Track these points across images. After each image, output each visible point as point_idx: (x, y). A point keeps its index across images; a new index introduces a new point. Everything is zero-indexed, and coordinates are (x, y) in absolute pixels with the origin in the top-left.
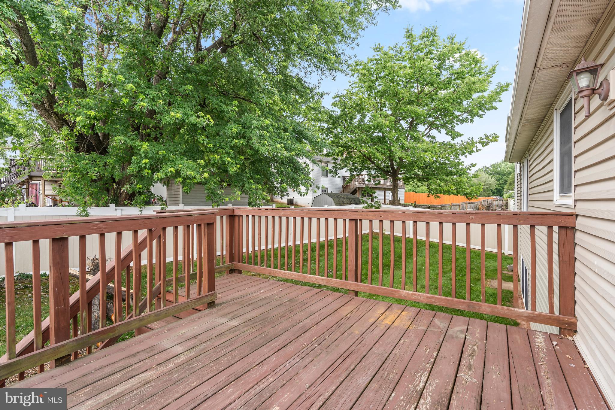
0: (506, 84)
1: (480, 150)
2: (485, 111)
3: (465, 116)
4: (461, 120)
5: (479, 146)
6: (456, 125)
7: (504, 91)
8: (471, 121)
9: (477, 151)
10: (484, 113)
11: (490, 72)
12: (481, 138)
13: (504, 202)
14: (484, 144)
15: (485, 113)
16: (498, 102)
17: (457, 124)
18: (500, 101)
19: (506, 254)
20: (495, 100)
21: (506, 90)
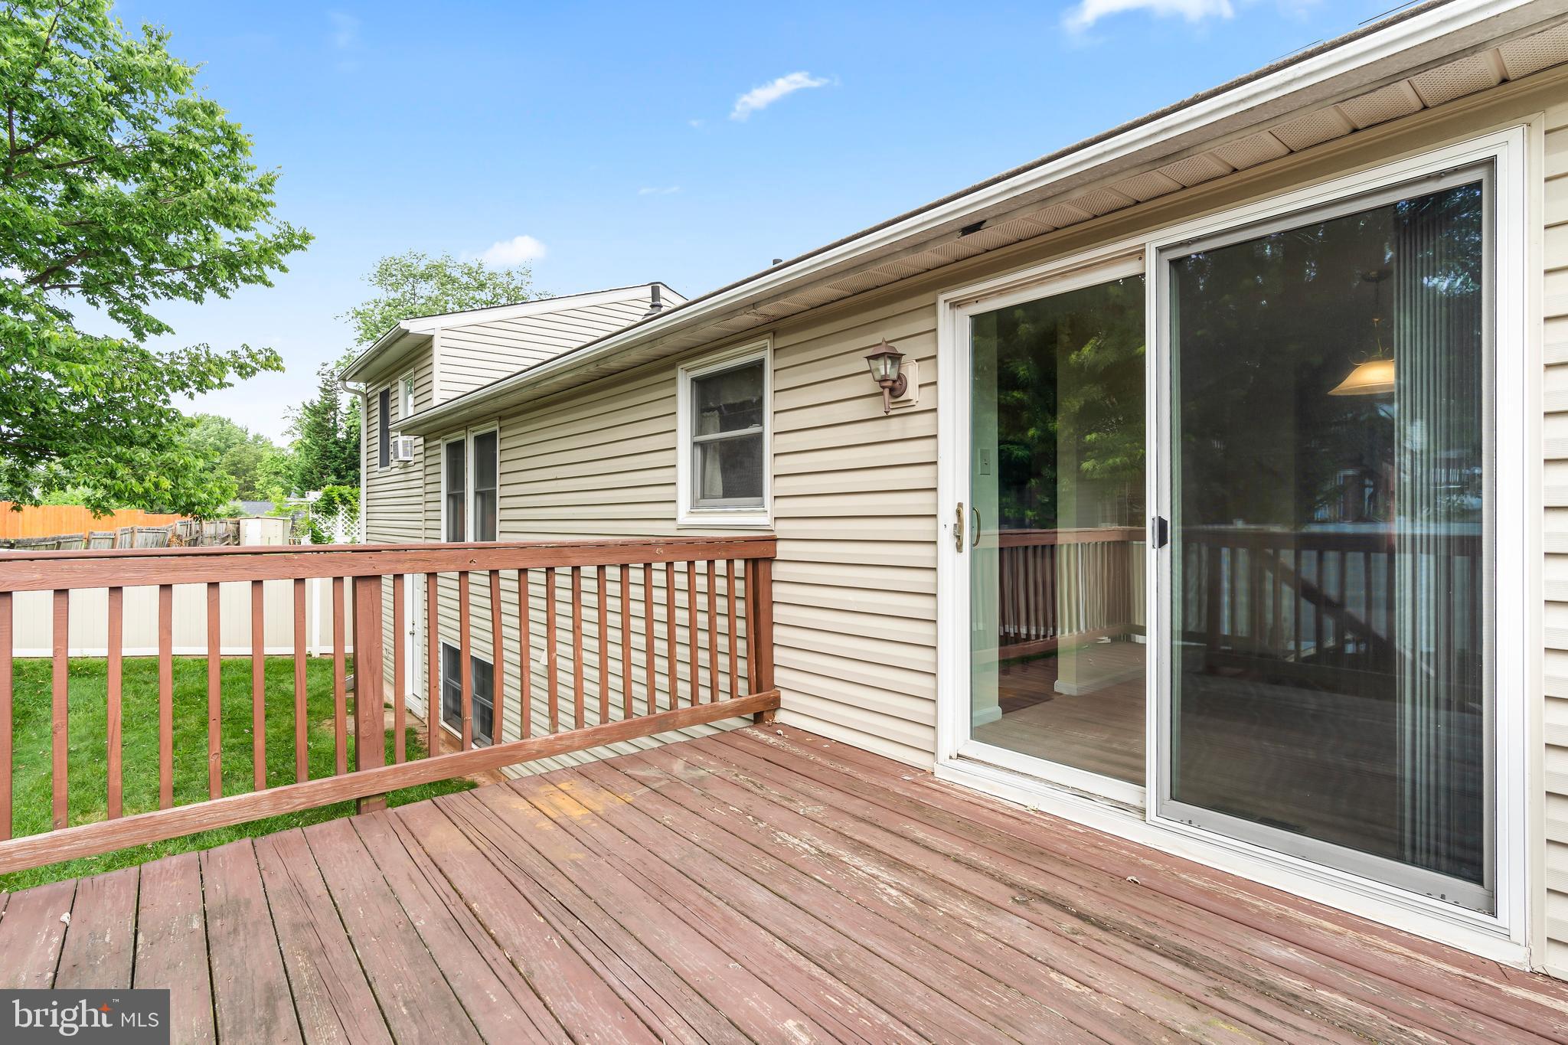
0: (301, 232)
1: (231, 385)
2: (239, 282)
3: (179, 277)
4: (167, 286)
5: (231, 376)
6: (151, 296)
7: (295, 247)
8: (198, 299)
9: (221, 385)
10: (233, 287)
11: (261, 186)
12: (234, 354)
13: (232, 527)
14: (244, 371)
15: (237, 286)
16: (277, 270)
17: (155, 294)
18: (283, 269)
19: (316, 654)
20: (272, 263)
21: (301, 247)
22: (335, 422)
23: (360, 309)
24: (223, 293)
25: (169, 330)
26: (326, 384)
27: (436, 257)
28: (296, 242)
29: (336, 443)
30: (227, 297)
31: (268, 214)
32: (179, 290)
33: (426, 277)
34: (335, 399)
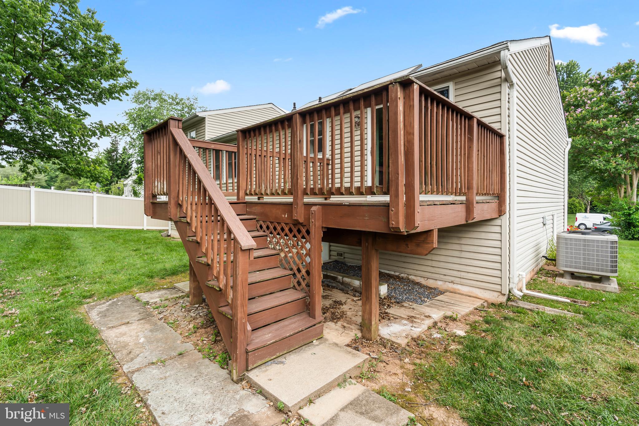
4: (87, 100)
6: (81, 103)
10: (107, 101)
15: (109, 100)
16: (125, 95)
17: (83, 102)
20: (124, 93)
22: (117, 156)
23: (128, 112)
24: (103, 103)
25: (89, 115)
26: (113, 141)
27: (157, 91)
28: (133, 85)
29: (117, 165)
30: (105, 104)
31: (127, 75)
32: (90, 101)
33: (154, 99)
34: (117, 147)
